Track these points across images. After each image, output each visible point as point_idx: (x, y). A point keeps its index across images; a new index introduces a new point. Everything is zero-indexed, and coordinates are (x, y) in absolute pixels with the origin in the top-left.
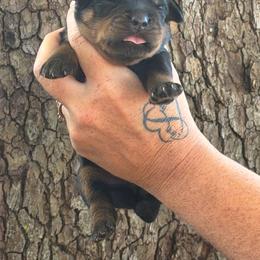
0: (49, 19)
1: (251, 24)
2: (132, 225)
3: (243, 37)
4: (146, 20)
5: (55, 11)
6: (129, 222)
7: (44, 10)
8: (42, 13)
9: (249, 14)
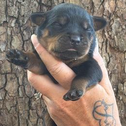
0: (11, 79)
4: (79, 39)
5: (15, 74)
7: (9, 73)
8: (8, 75)
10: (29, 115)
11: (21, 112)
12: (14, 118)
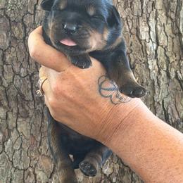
1: (137, 36)
2: (38, 180)
3: (131, 45)
6: (35, 178)
9: (136, 29)
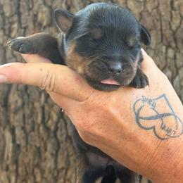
10: (171, 17)
11: (163, 13)
12: (156, 21)
